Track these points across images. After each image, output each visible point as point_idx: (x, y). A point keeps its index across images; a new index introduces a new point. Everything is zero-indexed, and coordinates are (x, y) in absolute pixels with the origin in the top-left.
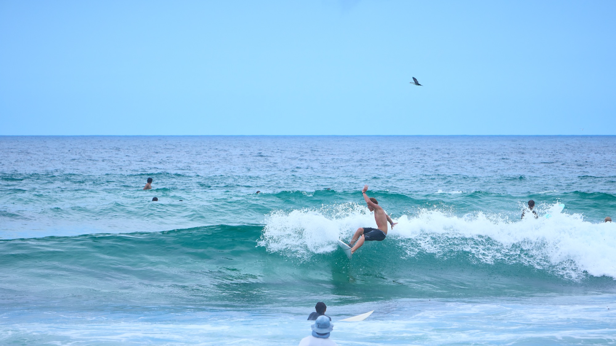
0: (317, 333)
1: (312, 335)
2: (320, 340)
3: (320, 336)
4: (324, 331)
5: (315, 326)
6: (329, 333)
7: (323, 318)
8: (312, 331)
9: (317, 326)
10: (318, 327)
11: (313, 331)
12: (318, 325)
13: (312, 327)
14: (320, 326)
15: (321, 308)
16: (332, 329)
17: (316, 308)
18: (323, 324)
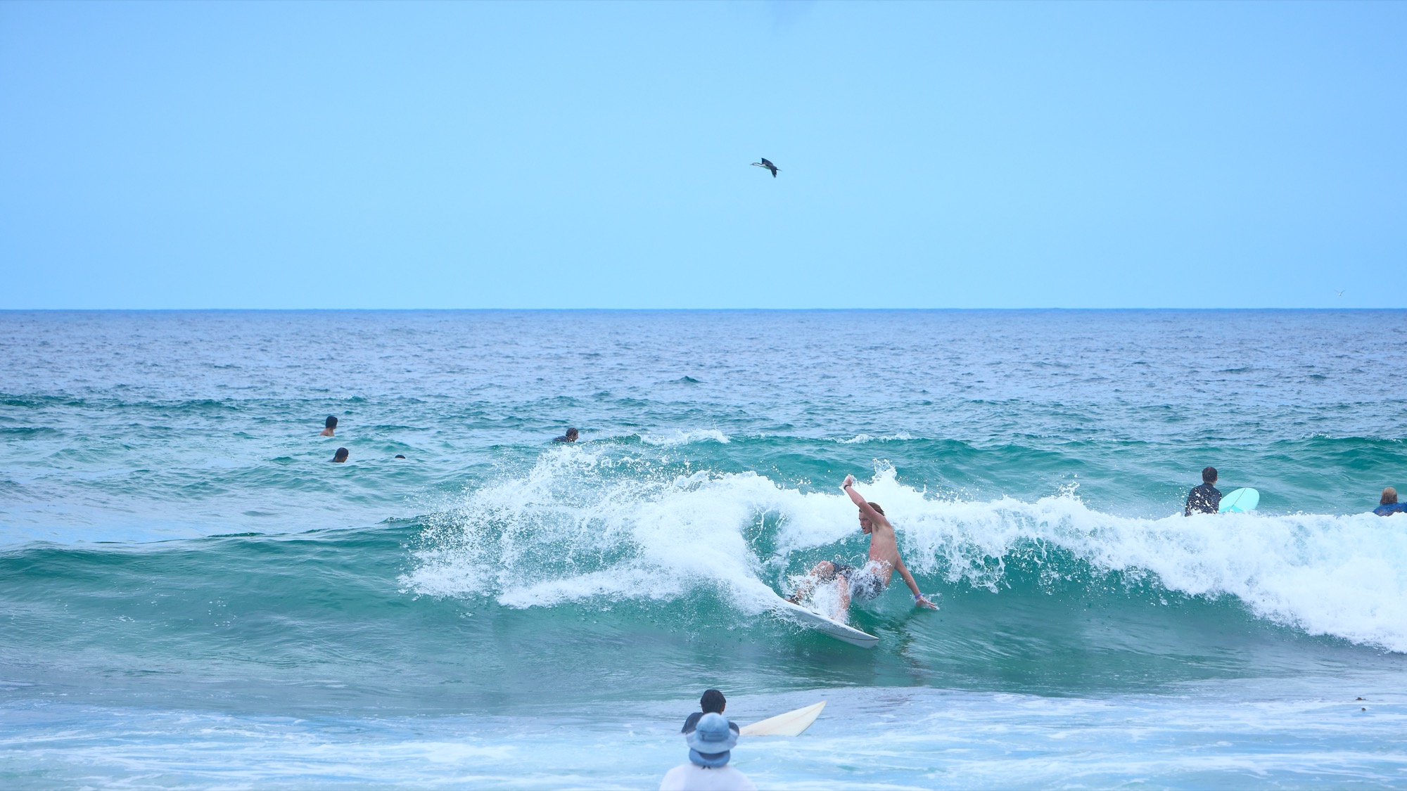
0: (702, 754)
1: (690, 762)
2: (710, 775)
3: (709, 762)
4: (717, 748)
5: (695, 738)
6: (728, 752)
7: (712, 719)
9: (701, 737)
10: (703, 740)
11: (692, 749)
12: (703, 736)
14: (706, 737)
15: (713, 702)
17: (702, 702)
18: (712, 732)
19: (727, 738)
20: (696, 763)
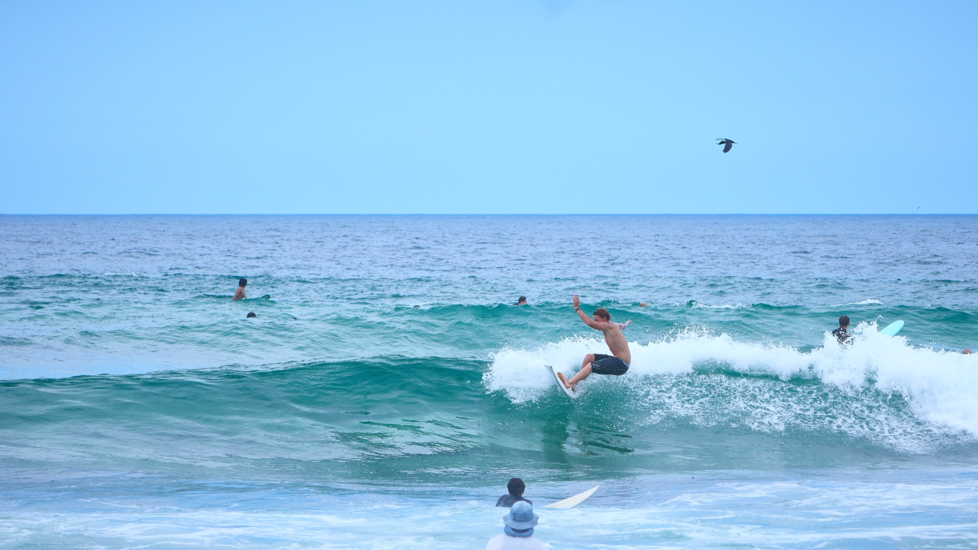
0: (513, 530)
1: (504, 534)
2: (518, 541)
3: (517, 534)
4: (524, 526)
5: (509, 518)
6: (532, 528)
7: (522, 505)
8: (504, 525)
9: (513, 517)
10: (514, 520)
11: (506, 525)
12: (515, 517)
13: (505, 519)
14: (517, 518)
15: (516, 488)
16: (536, 523)
18: (521, 515)
19: (531, 519)
20: (508, 534)
